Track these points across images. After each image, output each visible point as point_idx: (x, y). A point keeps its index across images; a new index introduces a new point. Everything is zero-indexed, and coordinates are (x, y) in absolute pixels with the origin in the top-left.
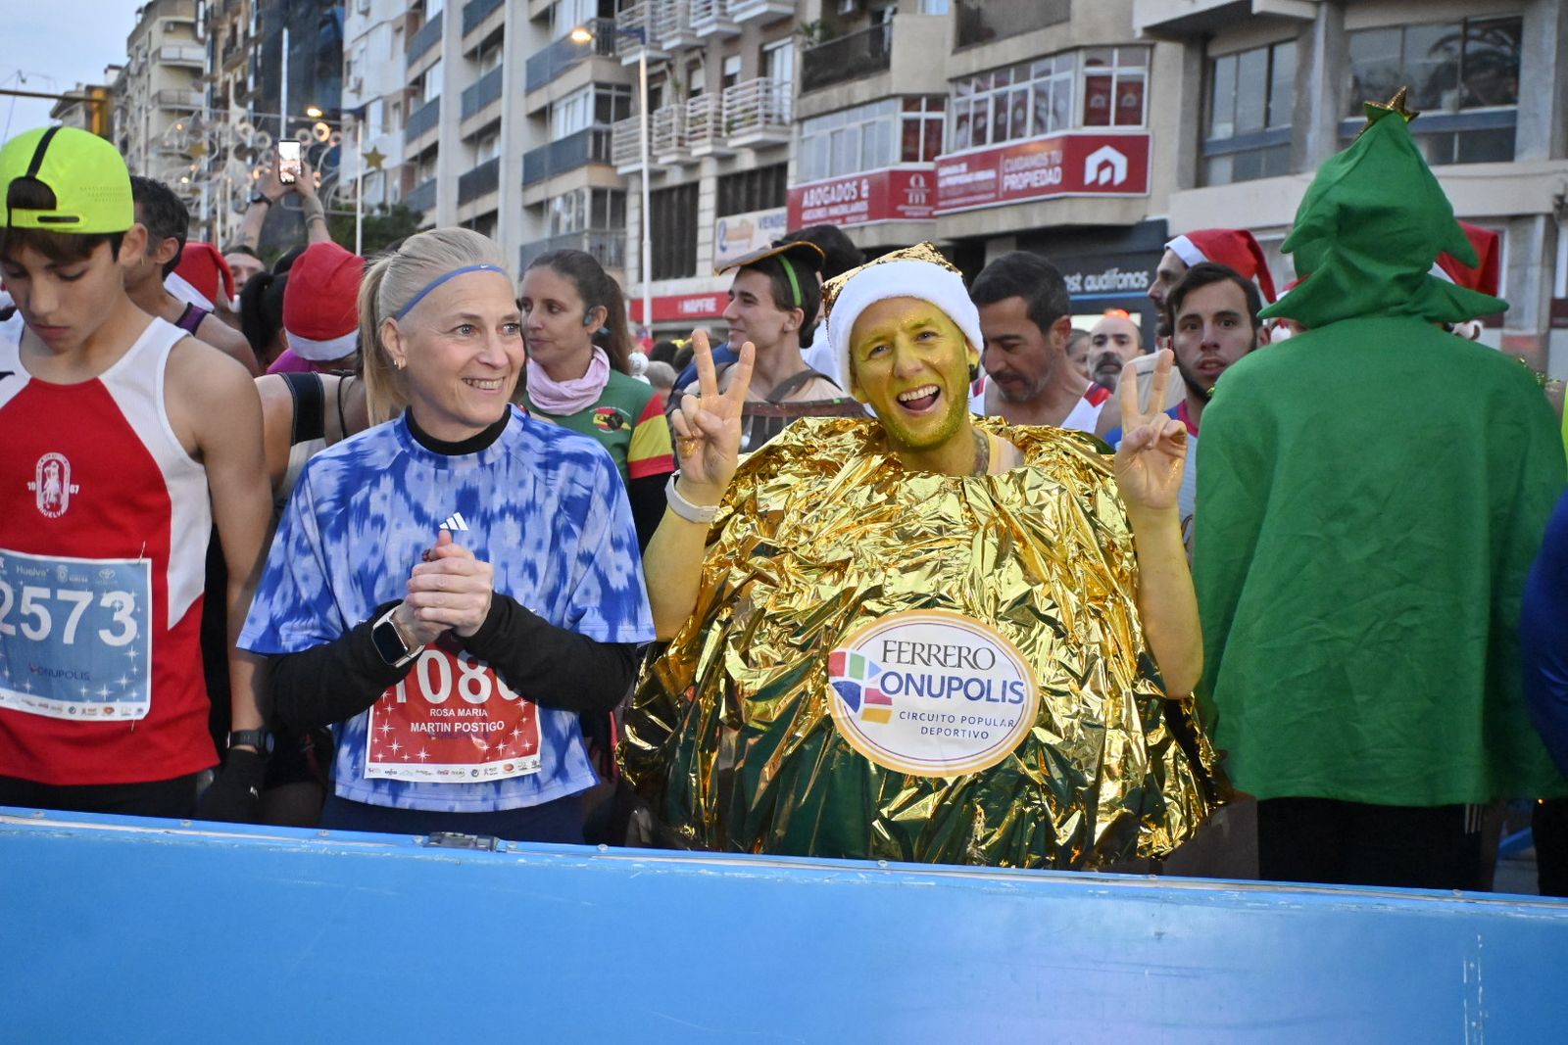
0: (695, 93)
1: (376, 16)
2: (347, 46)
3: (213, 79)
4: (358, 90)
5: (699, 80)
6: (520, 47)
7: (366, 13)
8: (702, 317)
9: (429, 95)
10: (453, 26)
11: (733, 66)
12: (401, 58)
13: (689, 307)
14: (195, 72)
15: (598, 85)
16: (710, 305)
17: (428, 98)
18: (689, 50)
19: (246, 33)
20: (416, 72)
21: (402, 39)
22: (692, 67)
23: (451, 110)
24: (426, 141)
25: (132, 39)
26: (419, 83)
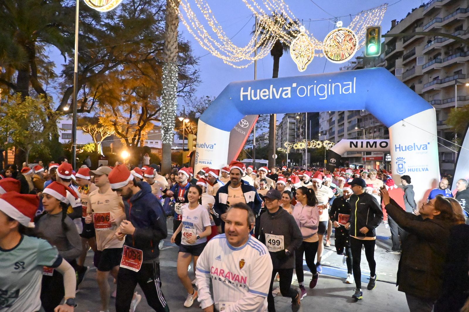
0: (370, 133)
1: (324, 119)
2: (320, 123)
3: (297, 125)
4: (322, 129)
5: (371, 131)
6: (346, 125)
7: (323, 119)
8: (372, 160)
9: (333, 130)
10: (336, 122)
11: (375, 130)
12: (328, 125)
13: (370, 159)
14: (294, 123)
15: (358, 132)
16: (373, 159)
17: (333, 131)
18: (370, 128)
19: (303, 119)
20: (331, 127)
21: (328, 122)
22: (370, 130)
23: (336, 133)
24: (333, 136)
25: (283, 119)
26: (331, 129)
